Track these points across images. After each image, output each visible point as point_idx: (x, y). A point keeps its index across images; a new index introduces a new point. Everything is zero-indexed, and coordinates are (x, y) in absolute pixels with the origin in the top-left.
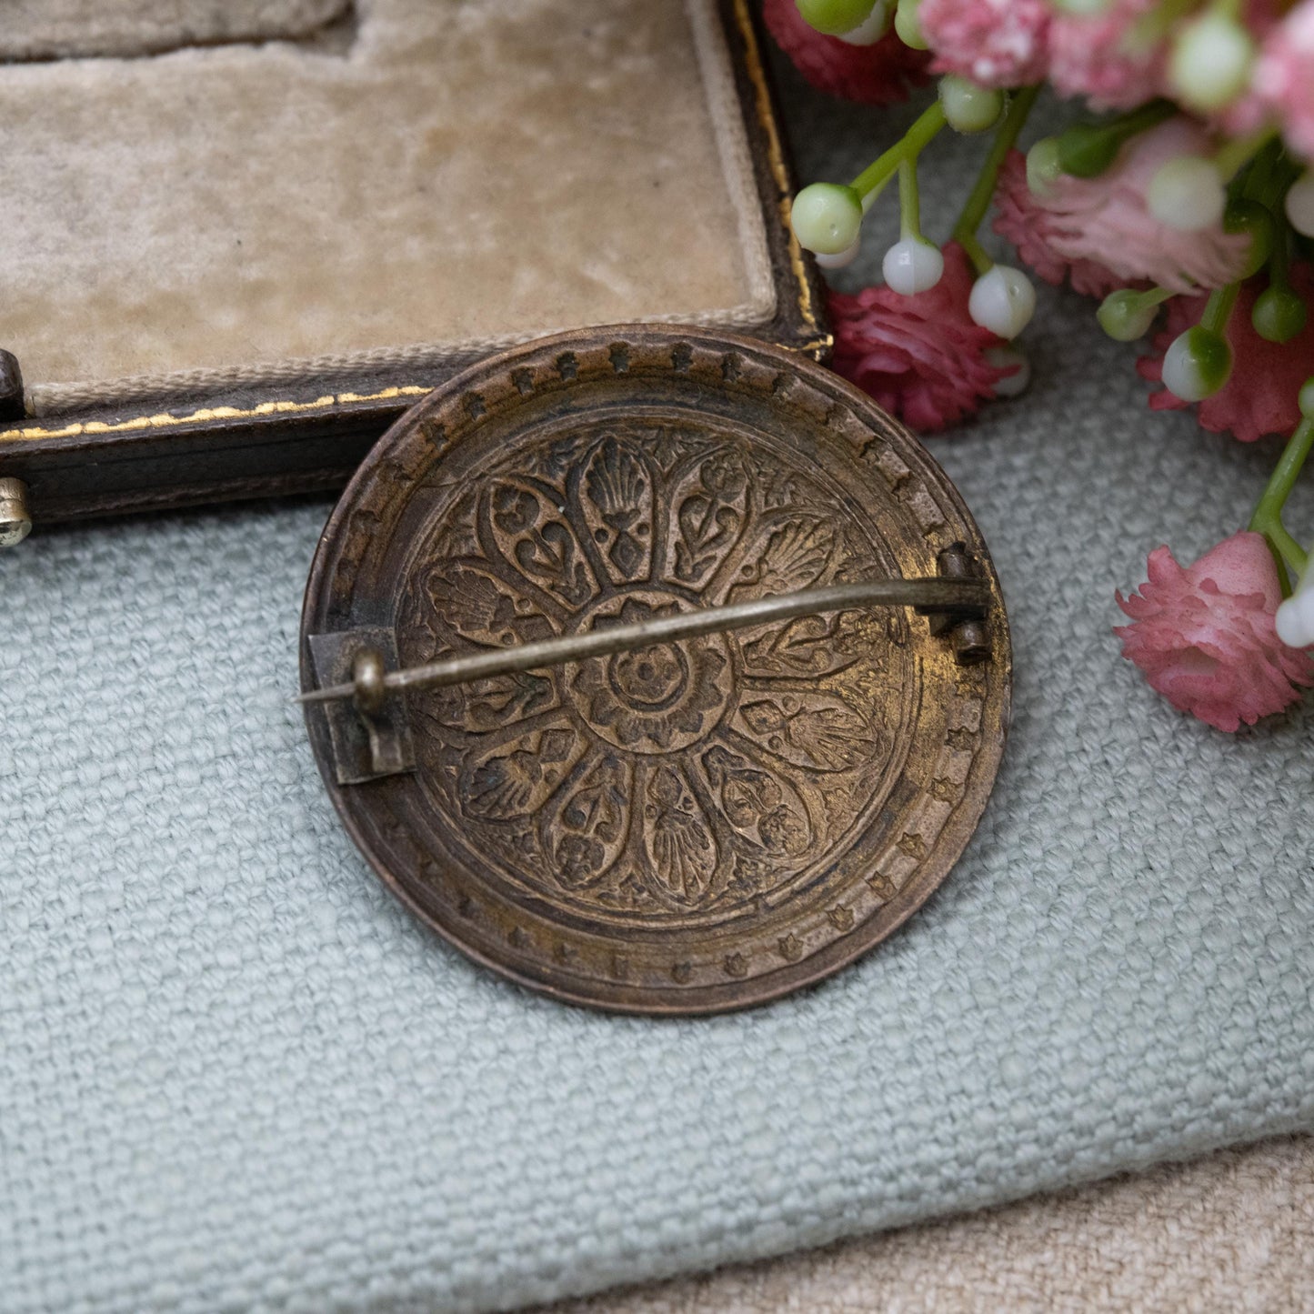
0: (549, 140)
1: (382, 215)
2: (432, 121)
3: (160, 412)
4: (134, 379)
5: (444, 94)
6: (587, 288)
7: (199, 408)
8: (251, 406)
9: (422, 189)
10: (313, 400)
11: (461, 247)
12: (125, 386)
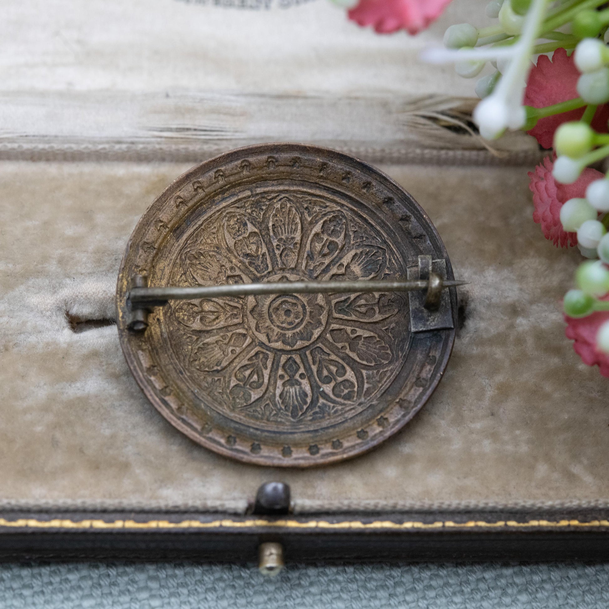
0: (557, 395)
1: (472, 426)
2: (499, 378)
3: (356, 520)
4: (346, 502)
5: (507, 364)
6: (571, 477)
7: (375, 520)
8: (401, 522)
9: (493, 414)
10: (432, 523)
11: (510, 448)
12: (340, 505)
